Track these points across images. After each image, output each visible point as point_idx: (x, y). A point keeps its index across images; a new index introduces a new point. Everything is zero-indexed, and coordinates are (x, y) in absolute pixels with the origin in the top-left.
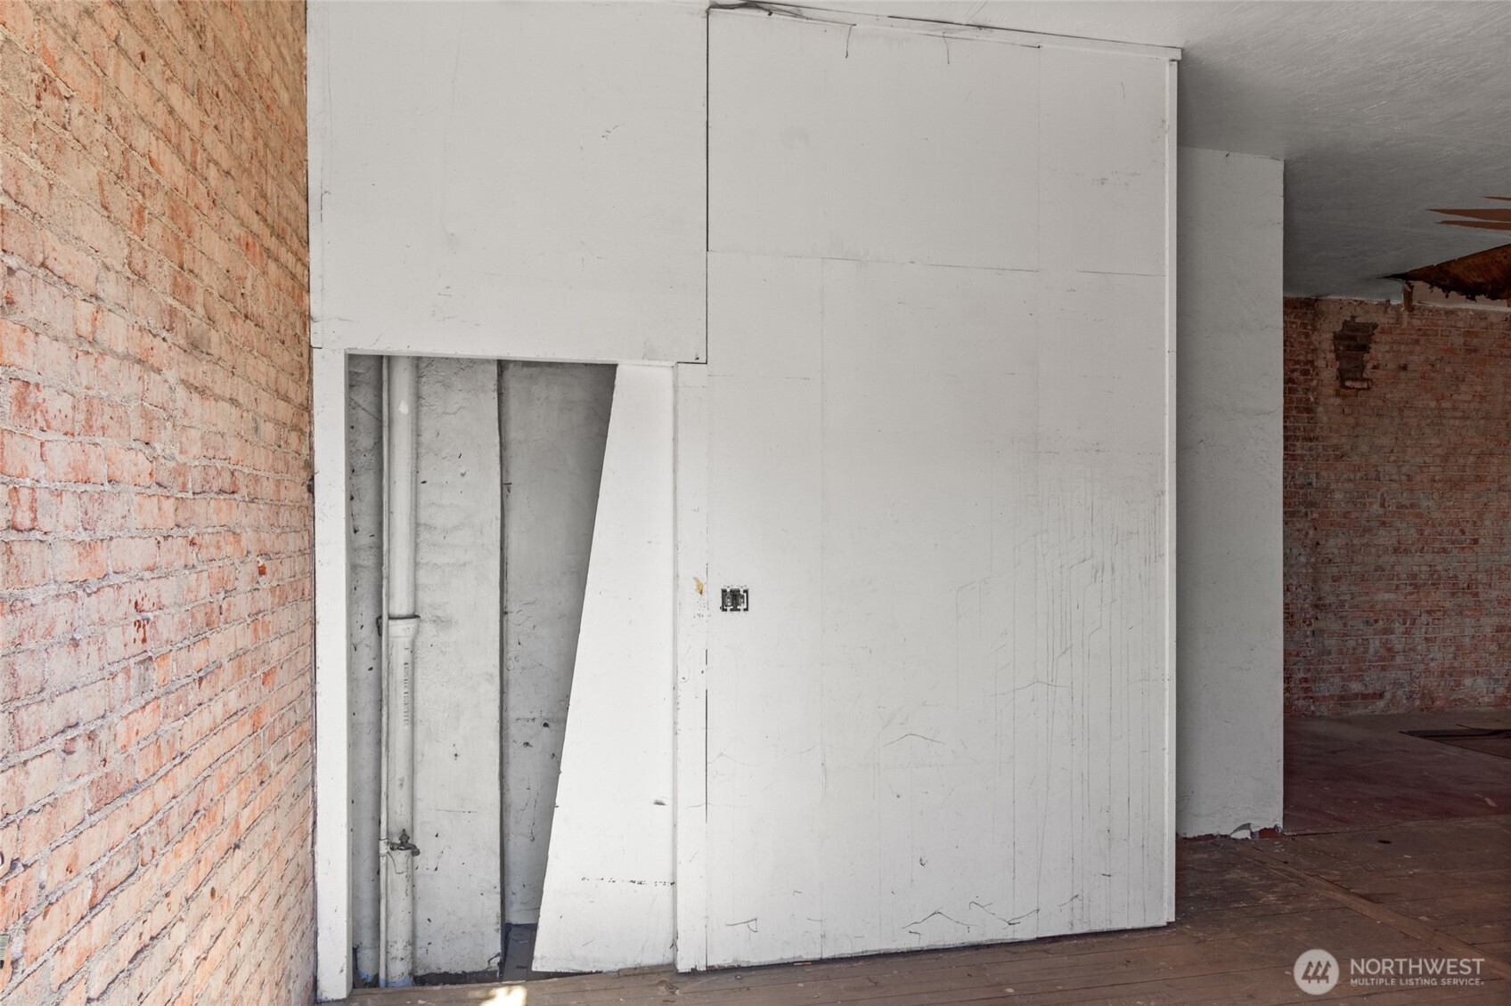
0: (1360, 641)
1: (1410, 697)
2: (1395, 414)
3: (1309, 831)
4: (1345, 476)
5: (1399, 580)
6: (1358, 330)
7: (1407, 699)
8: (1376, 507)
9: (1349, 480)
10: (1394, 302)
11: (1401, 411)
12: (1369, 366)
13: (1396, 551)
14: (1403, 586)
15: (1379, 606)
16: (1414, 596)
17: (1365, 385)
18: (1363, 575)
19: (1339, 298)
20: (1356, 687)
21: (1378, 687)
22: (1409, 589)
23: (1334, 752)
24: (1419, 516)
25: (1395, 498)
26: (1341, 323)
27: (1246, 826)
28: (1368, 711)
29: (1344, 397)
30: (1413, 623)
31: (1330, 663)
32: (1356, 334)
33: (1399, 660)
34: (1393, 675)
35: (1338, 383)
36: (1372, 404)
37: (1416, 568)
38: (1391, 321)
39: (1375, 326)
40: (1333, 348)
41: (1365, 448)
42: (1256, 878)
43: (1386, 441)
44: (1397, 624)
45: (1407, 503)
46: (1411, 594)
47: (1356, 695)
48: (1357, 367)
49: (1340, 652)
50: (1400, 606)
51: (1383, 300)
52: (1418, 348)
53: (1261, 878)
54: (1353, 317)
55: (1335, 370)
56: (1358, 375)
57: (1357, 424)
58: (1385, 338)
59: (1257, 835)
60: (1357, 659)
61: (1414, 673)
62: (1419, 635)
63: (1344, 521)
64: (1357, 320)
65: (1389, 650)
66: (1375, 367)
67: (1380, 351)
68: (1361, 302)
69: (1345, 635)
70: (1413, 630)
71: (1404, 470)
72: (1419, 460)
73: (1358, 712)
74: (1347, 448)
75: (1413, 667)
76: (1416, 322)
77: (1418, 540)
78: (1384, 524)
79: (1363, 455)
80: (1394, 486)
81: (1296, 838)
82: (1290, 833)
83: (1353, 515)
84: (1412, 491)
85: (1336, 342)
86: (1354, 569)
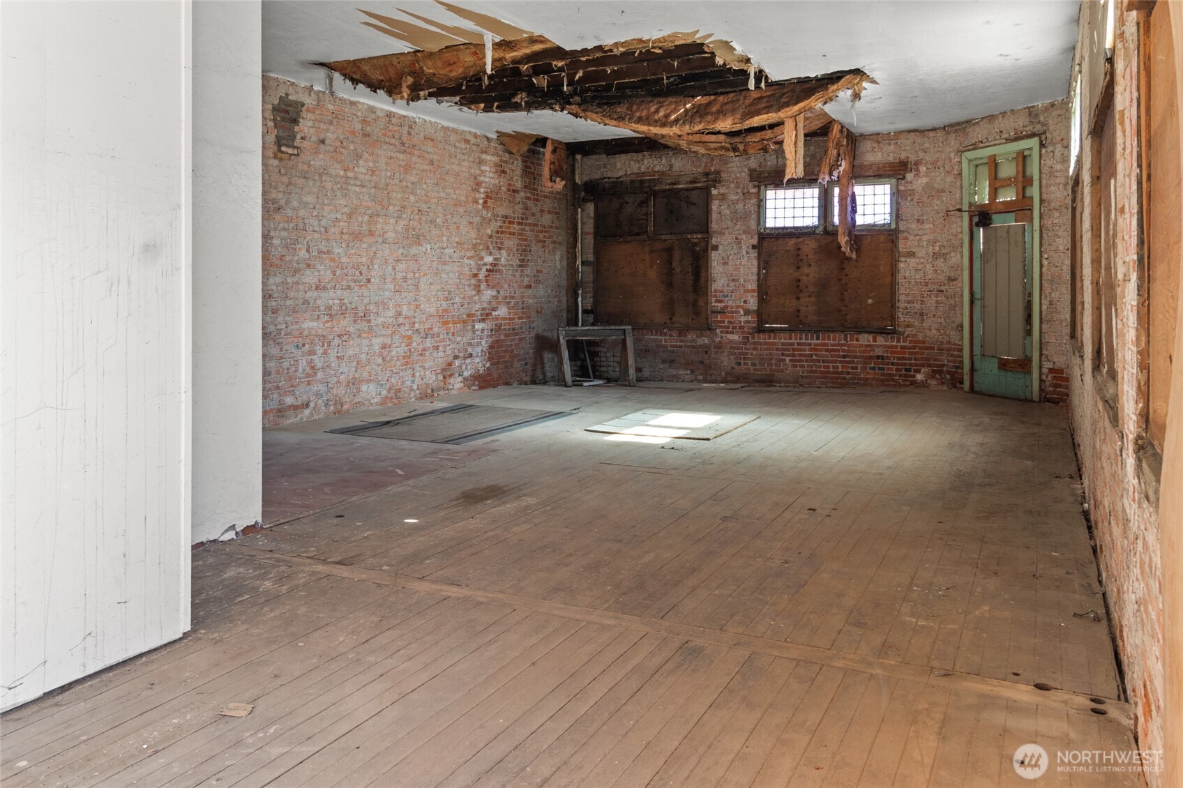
0: (292, 362)
1: (327, 405)
2: (316, 178)
3: (282, 521)
4: (281, 225)
5: (319, 311)
6: (290, 106)
7: (325, 406)
8: (303, 252)
9: (285, 229)
10: (316, 88)
11: (320, 175)
12: (299, 136)
13: (317, 288)
14: (322, 316)
15: (305, 333)
16: (330, 324)
17: (296, 152)
18: (295, 308)
19: (276, 76)
20: (289, 400)
21: (305, 398)
22: (327, 318)
23: (281, 455)
24: (332, 260)
25: (316, 246)
26: (278, 98)
27: (233, 527)
28: (298, 419)
29: (281, 160)
30: (329, 346)
31: (270, 383)
32: (289, 108)
33: (320, 375)
34: (315, 388)
35: (276, 148)
36: (301, 168)
37: (331, 302)
38: (314, 103)
39: (303, 105)
40: (272, 117)
41: (295, 204)
42: (251, 571)
43: (310, 199)
44: (318, 347)
45: (325, 249)
46: (327, 322)
47: (290, 406)
48: (290, 136)
49: (278, 372)
50: (320, 332)
51: (309, 85)
52: (332, 127)
53: (255, 569)
54: (287, 95)
55: (273, 136)
56: (291, 143)
57: (290, 183)
58: (310, 115)
59: (241, 534)
60: (290, 377)
61: (330, 385)
62: (333, 354)
63: (280, 263)
64: (290, 98)
65: (313, 368)
66: (303, 138)
67: (306, 126)
68: (293, 84)
69: (282, 358)
70: (329, 351)
71: (323, 223)
72: (333, 216)
73: (291, 421)
74: (282, 202)
75: (329, 380)
76: (331, 107)
77: (332, 279)
78: (309, 266)
79: (294, 209)
80: (316, 235)
81: (273, 529)
82: (268, 526)
83: (288, 258)
84: (328, 240)
85: (275, 113)
86: (289, 302)
